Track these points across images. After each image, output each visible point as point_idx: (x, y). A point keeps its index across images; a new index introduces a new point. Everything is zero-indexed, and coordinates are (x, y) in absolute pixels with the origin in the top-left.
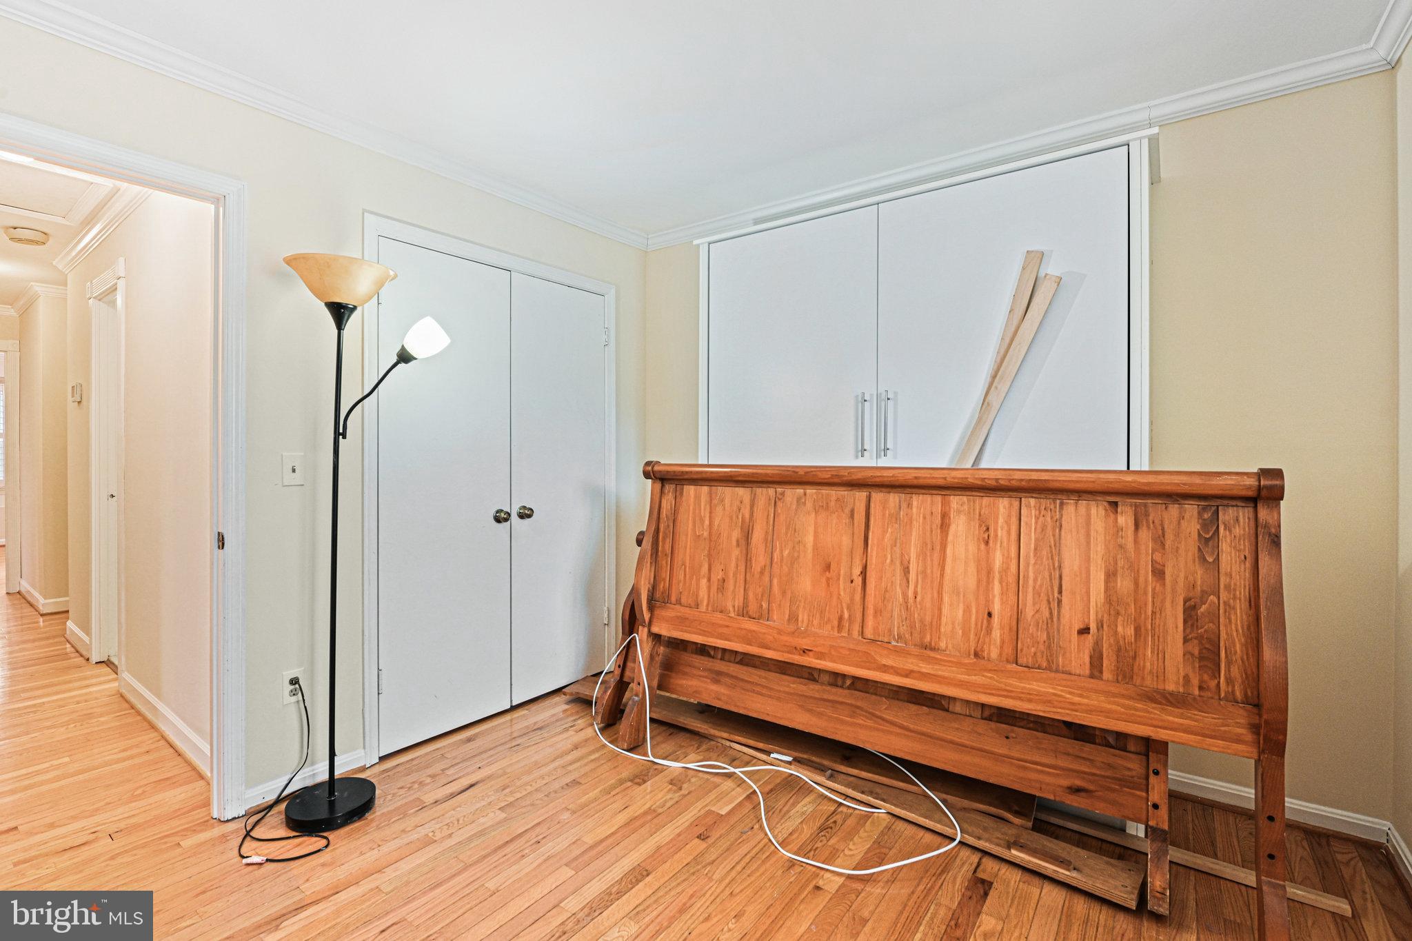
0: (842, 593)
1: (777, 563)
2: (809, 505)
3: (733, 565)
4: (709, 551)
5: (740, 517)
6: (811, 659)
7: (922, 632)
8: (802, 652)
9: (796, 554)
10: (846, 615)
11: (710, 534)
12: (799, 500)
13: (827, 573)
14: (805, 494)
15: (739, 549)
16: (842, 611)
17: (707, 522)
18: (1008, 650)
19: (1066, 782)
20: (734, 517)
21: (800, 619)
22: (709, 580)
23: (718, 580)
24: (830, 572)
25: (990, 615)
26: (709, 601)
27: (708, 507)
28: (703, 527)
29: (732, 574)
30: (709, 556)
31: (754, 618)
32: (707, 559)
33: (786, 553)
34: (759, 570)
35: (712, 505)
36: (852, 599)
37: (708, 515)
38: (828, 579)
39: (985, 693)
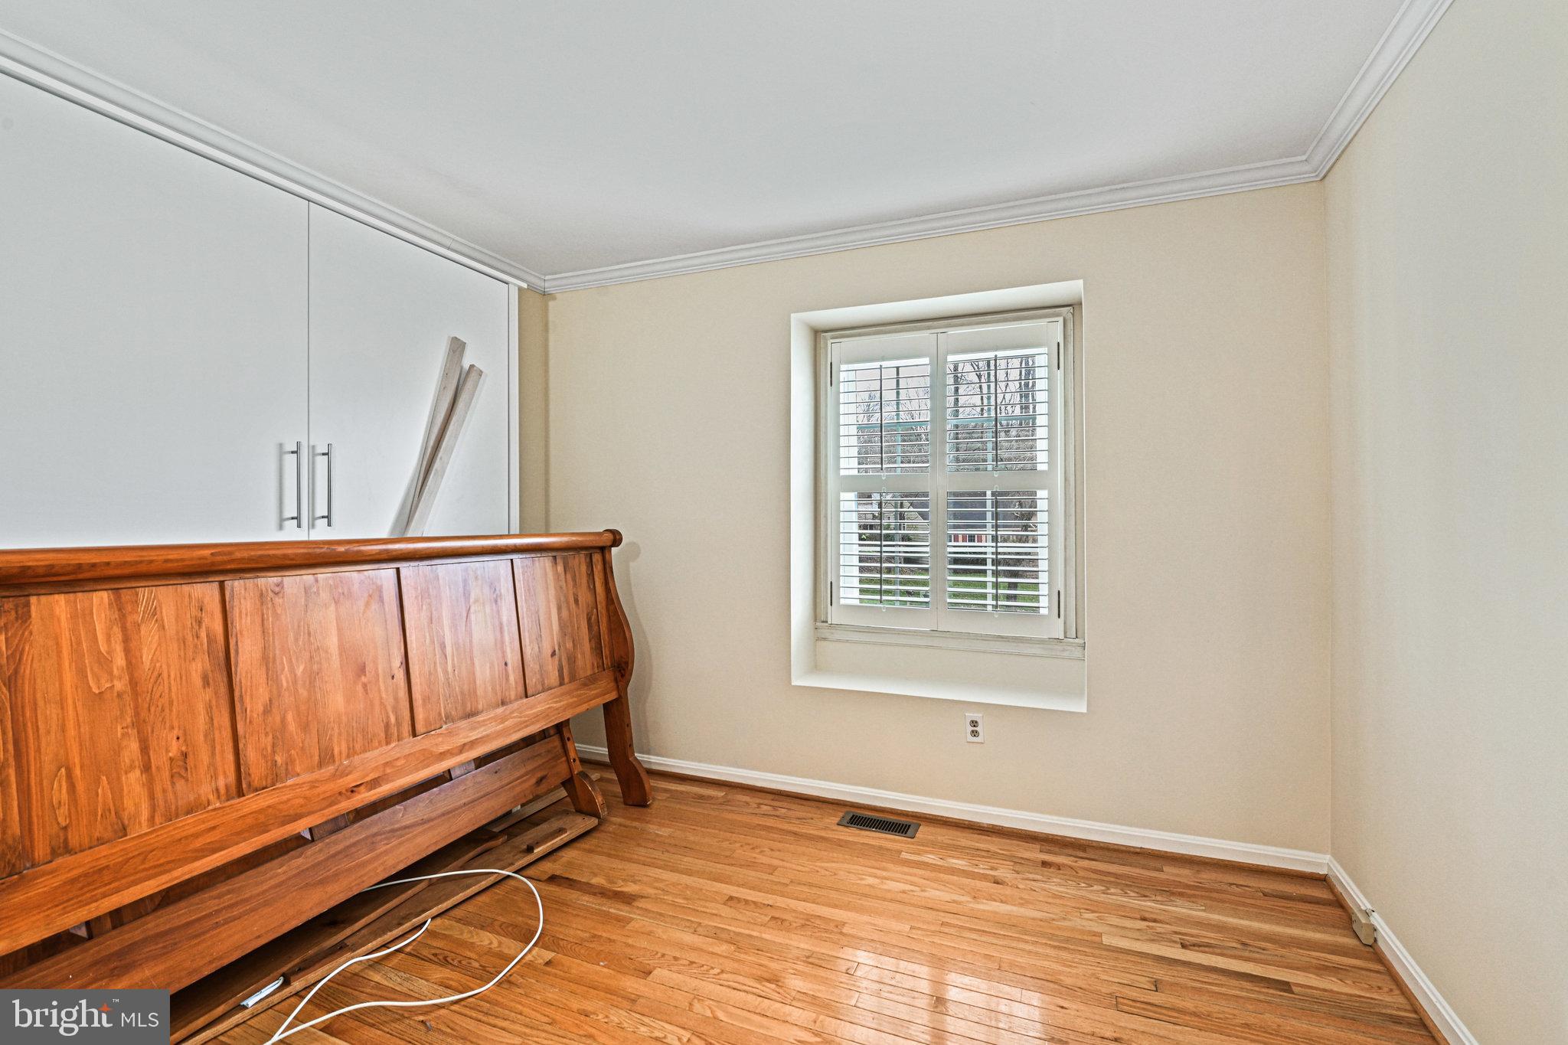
0: (384, 696)
1: (288, 688)
2: (324, 595)
3: (202, 720)
4: (137, 714)
5: (203, 635)
6: (363, 796)
7: (464, 704)
8: (349, 793)
9: (315, 667)
10: (393, 720)
11: (133, 683)
12: (307, 590)
13: (363, 677)
14: (317, 581)
15: (209, 691)
16: (388, 717)
17: (120, 661)
18: (521, 689)
19: (533, 781)
20: (189, 638)
21: (336, 752)
22: (147, 768)
23: (171, 759)
24: (365, 675)
25: (506, 664)
26: (153, 809)
27: (117, 631)
28: (111, 673)
29: (202, 738)
30: (139, 723)
31: (263, 788)
32: (133, 732)
33: (300, 671)
34: (261, 709)
35: (128, 625)
36: (396, 699)
37: (119, 648)
38: (365, 686)
39: (516, 731)
